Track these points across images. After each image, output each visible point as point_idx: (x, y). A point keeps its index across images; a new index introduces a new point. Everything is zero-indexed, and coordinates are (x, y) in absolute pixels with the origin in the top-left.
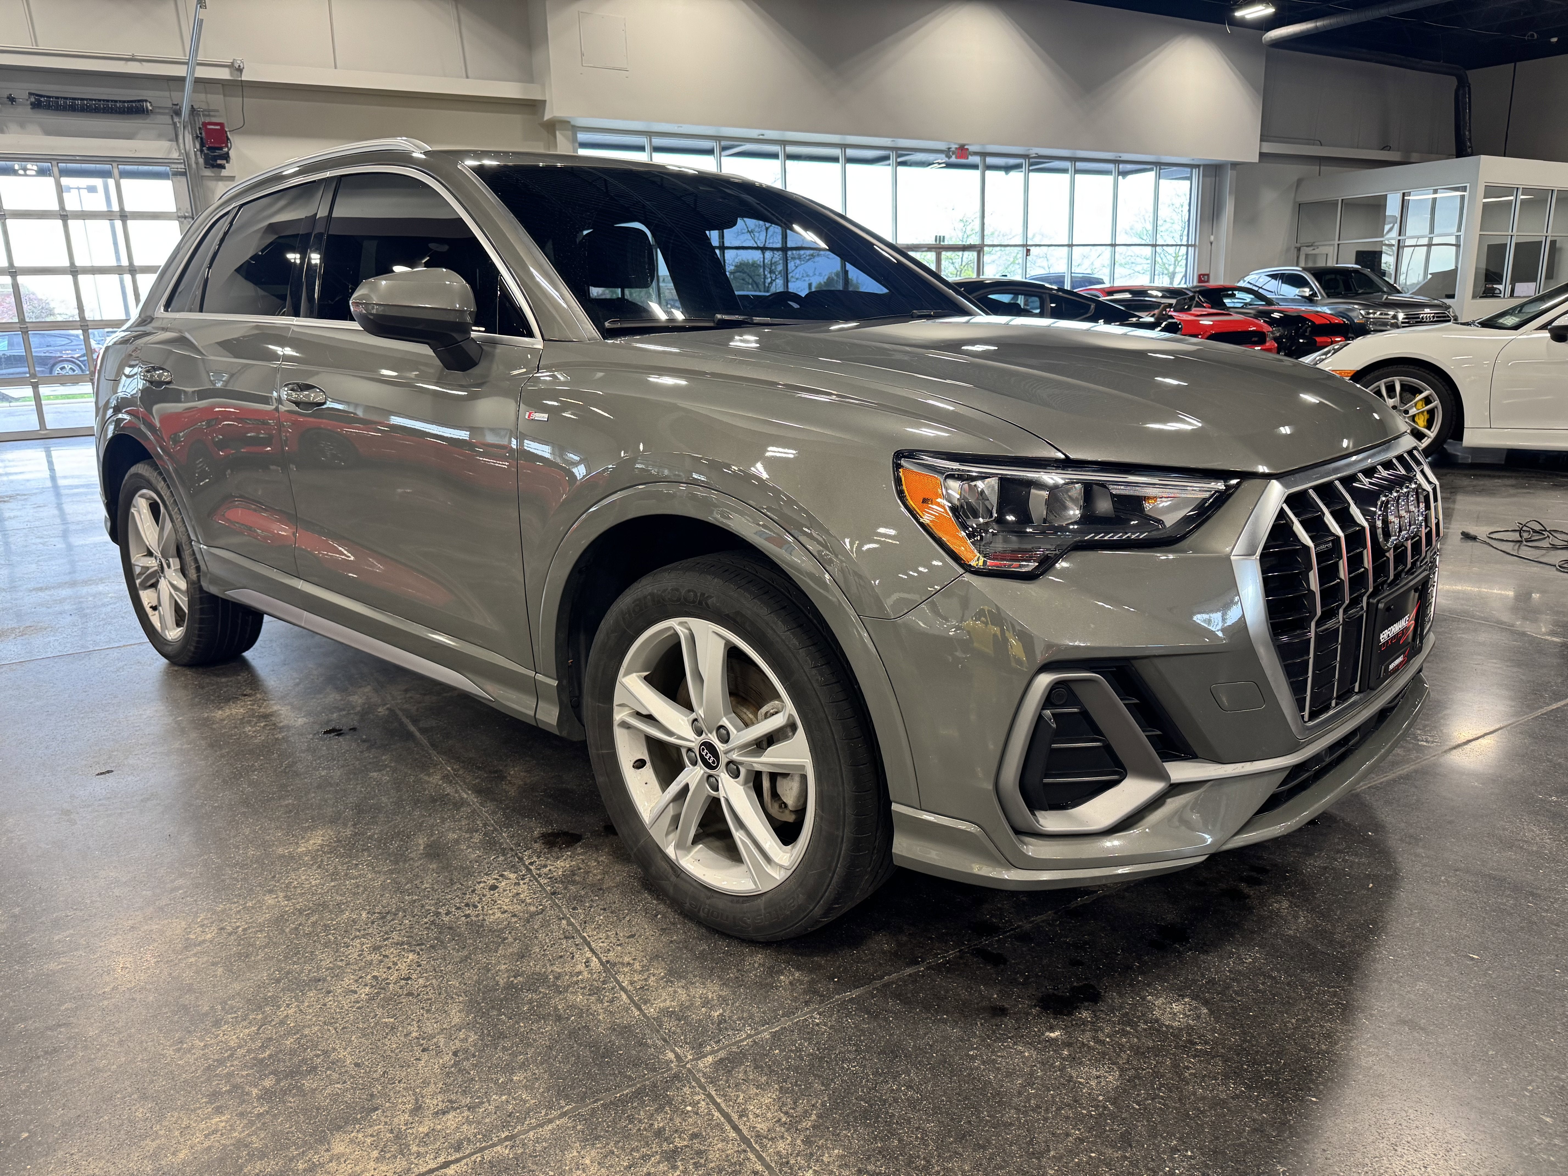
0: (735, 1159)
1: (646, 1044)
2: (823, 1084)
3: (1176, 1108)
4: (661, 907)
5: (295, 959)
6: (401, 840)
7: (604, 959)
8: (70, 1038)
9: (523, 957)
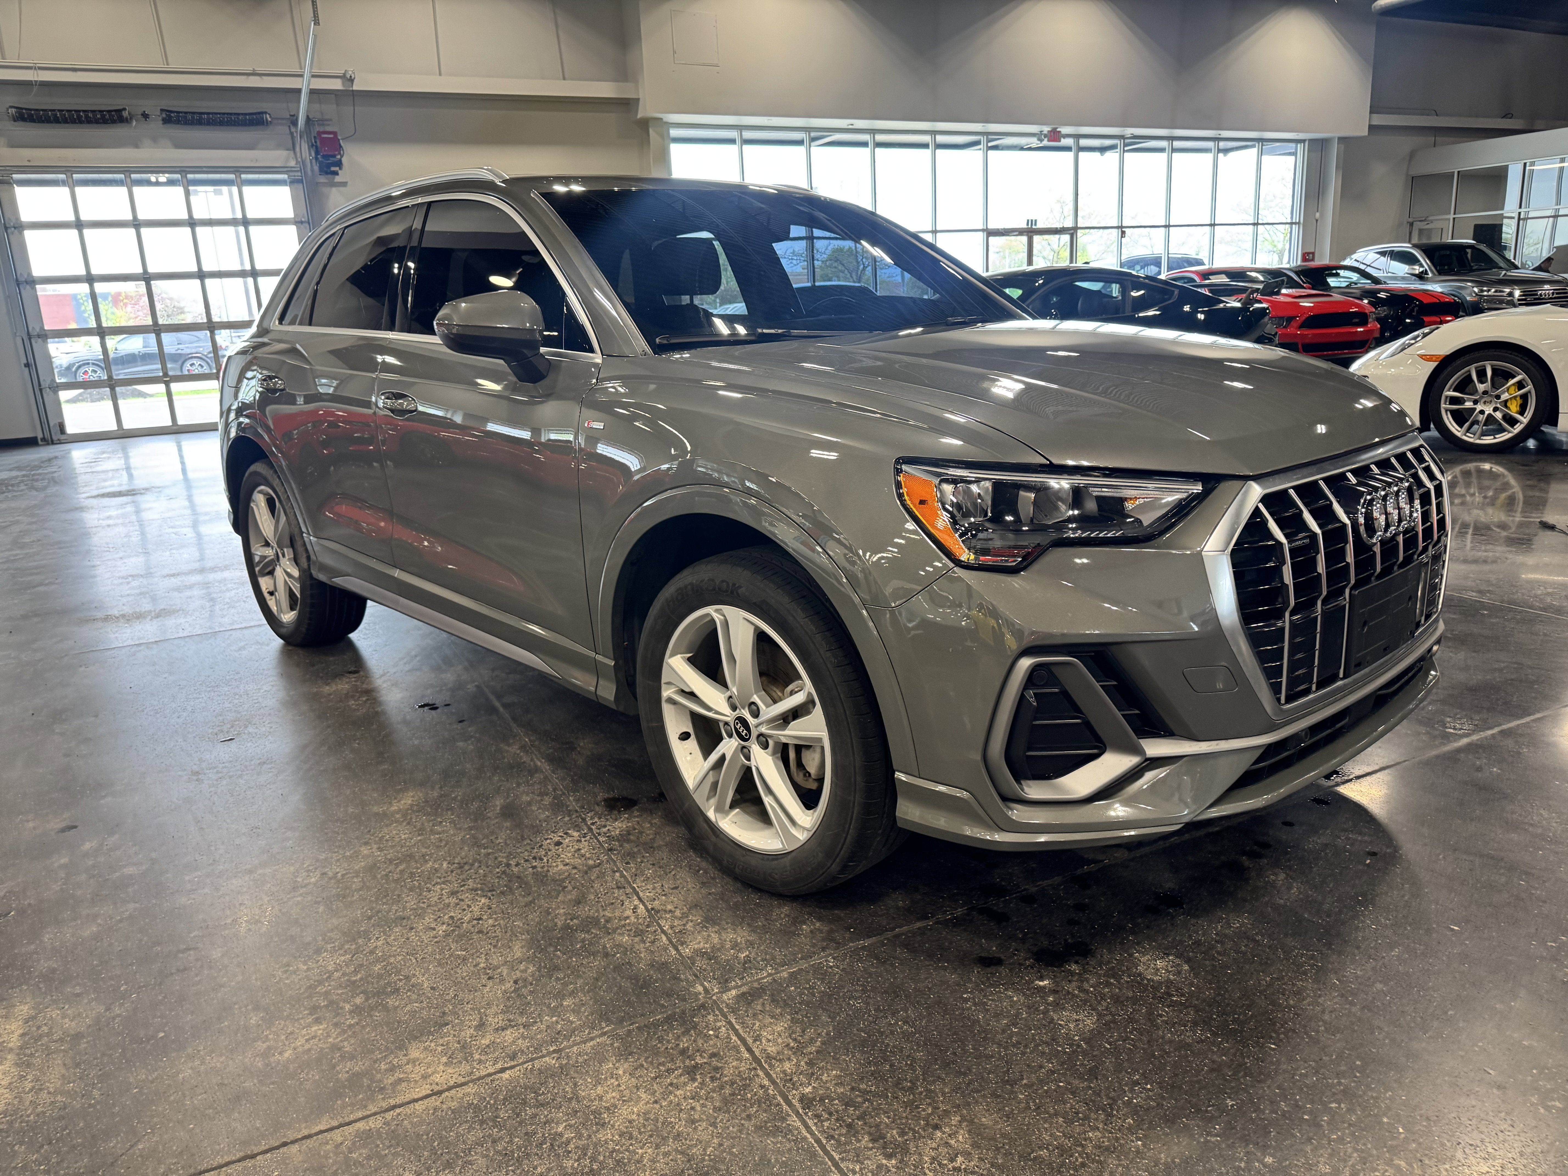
0: (746, 1075)
1: (679, 979)
2: (830, 1017)
3: (1143, 1049)
4: (704, 864)
5: (384, 901)
6: (481, 801)
7: (650, 907)
8: (197, 960)
9: (579, 903)
